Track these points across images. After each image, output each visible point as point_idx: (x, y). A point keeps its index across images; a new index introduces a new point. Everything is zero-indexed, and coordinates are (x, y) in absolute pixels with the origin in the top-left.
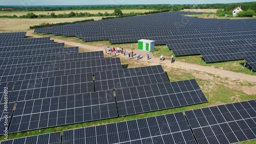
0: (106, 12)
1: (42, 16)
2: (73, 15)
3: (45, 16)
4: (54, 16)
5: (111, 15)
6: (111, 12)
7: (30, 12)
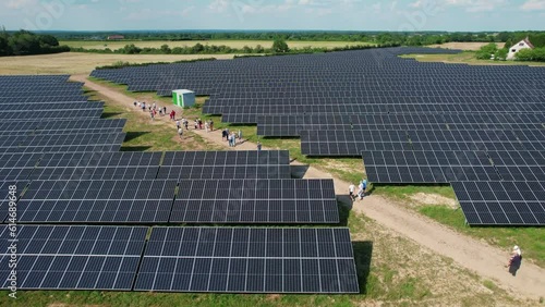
0: (259, 47)
1: (148, 51)
2: (200, 49)
3: (154, 49)
4: (166, 51)
5: (268, 51)
6: (268, 45)
7: (129, 44)
